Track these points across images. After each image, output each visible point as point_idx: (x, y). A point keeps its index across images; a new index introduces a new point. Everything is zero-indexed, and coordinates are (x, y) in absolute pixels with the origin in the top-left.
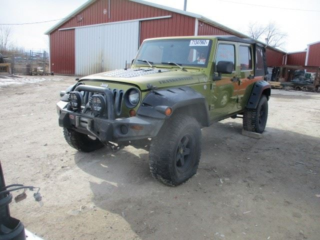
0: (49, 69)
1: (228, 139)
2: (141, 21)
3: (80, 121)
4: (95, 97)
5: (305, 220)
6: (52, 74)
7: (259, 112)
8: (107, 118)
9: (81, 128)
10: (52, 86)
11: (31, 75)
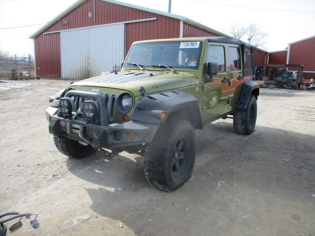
0: (34, 73)
1: (220, 140)
2: (126, 24)
3: (72, 128)
4: (86, 102)
5: (305, 222)
6: (38, 78)
7: (249, 113)
8: (100, 124)
9: (73, 135)
10: (38, 90)
11: (16, 79)
